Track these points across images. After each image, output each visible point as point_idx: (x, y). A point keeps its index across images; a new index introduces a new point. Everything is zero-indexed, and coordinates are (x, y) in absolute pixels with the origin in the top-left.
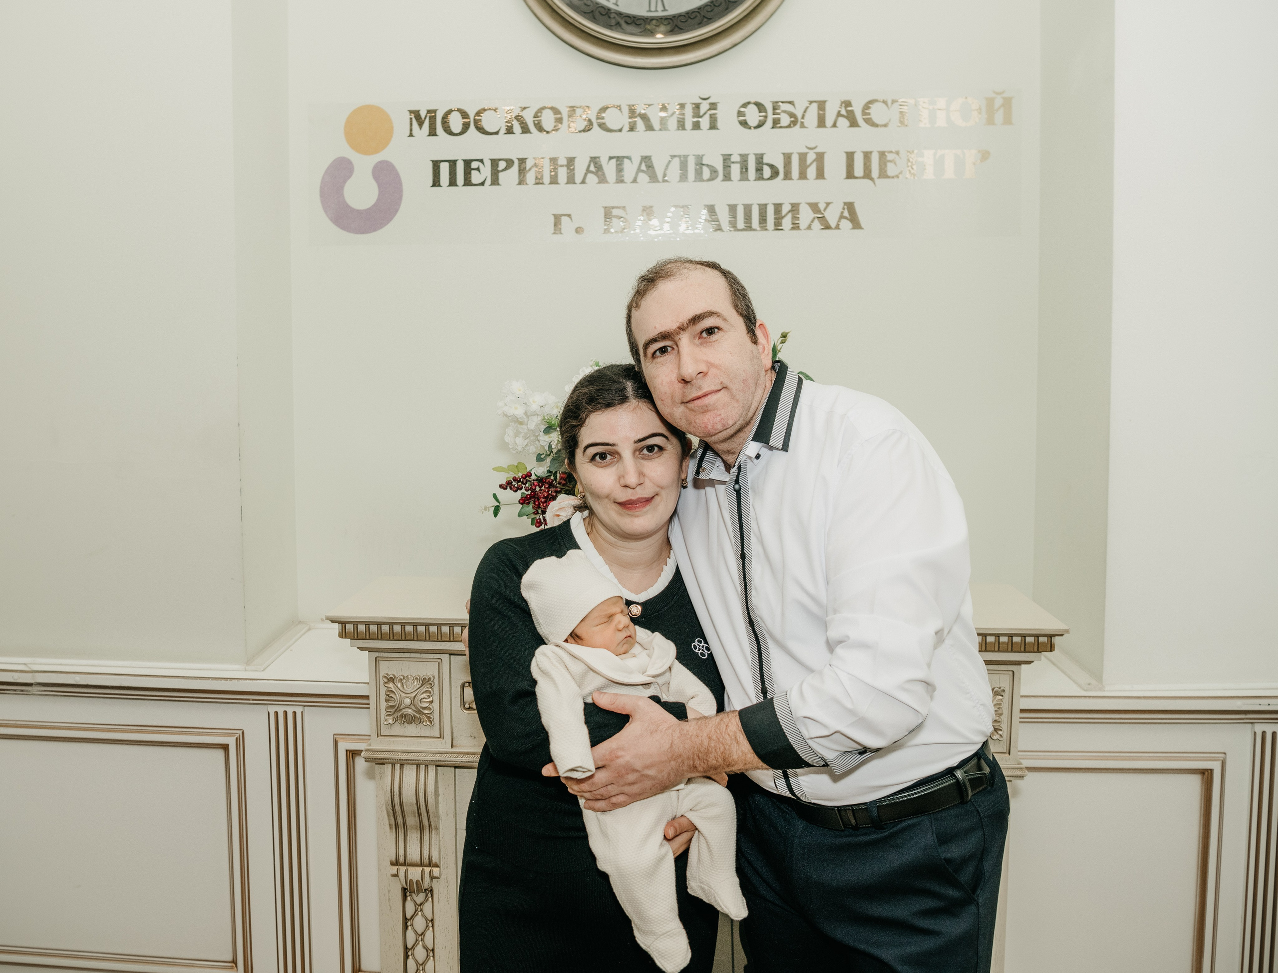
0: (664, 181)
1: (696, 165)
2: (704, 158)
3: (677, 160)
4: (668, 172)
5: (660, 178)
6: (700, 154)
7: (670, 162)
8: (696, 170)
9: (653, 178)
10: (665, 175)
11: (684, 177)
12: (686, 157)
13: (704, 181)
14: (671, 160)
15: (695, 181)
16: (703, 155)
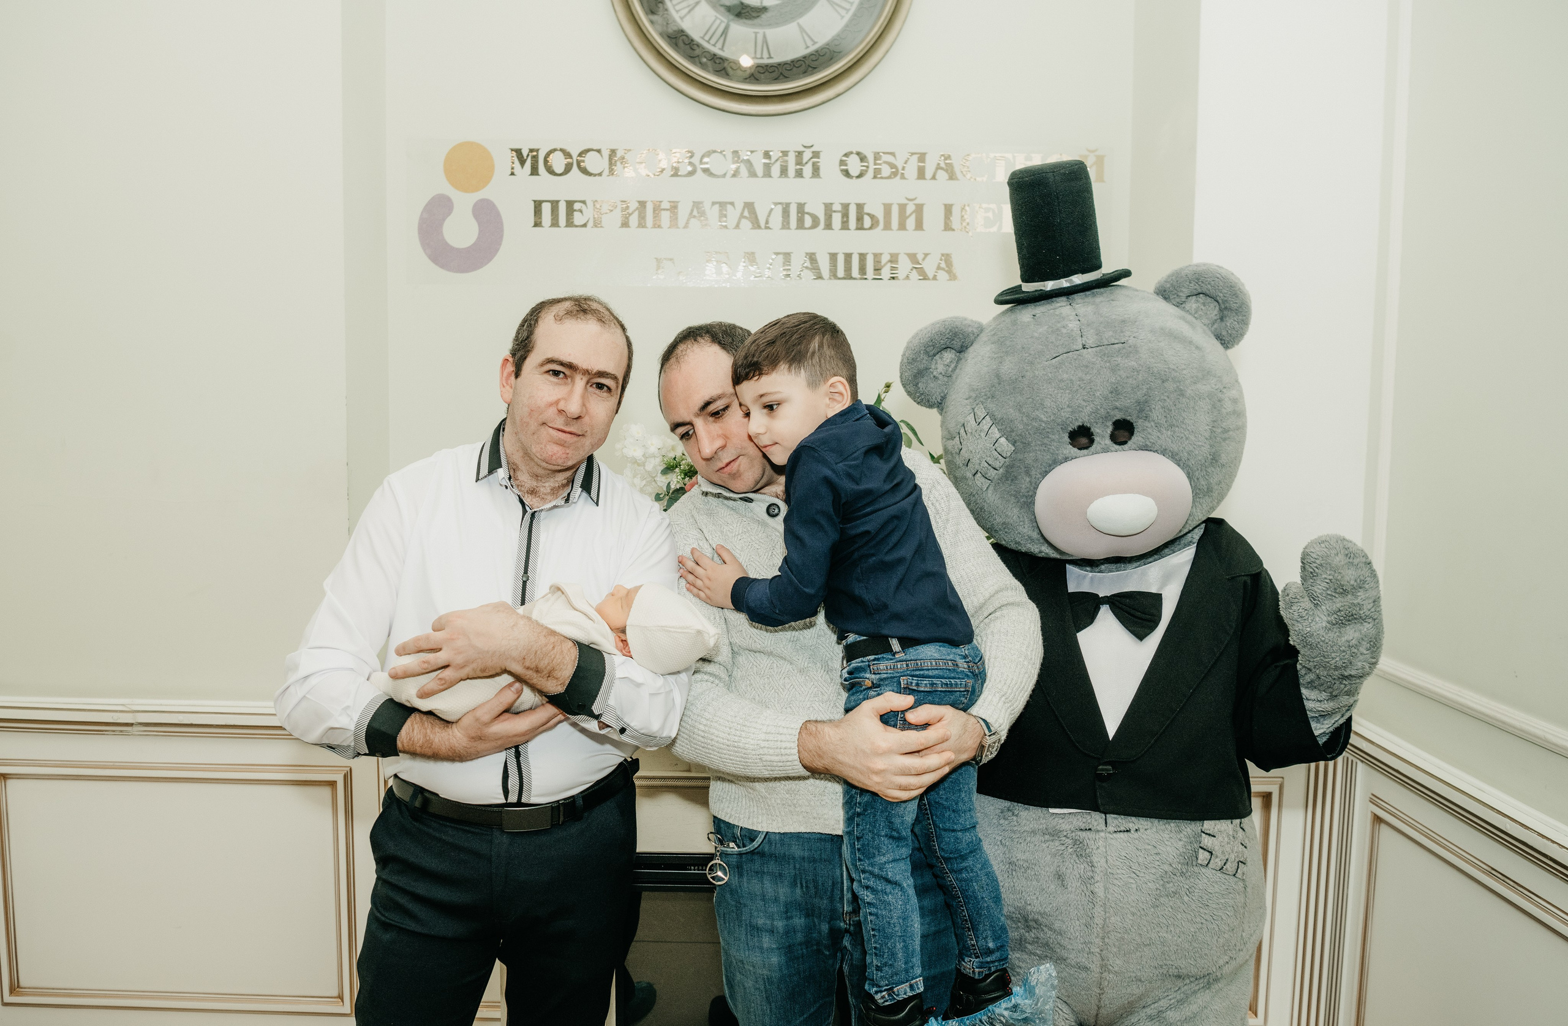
0: (767, 228)
1: (798, 213)
2: (806, 206)
3: (779, 208)
4: (771, 220)
5: (762, 224)
6: (803, 202)
7: (772, 209)
8: (798, 216)
9: (756, 225)
10: (767, 222)
11: (786, 225)
12: (788, 205)
13: (806, 229)
14: (773, 206)
15: (796, 229)
16: (805, 203)
